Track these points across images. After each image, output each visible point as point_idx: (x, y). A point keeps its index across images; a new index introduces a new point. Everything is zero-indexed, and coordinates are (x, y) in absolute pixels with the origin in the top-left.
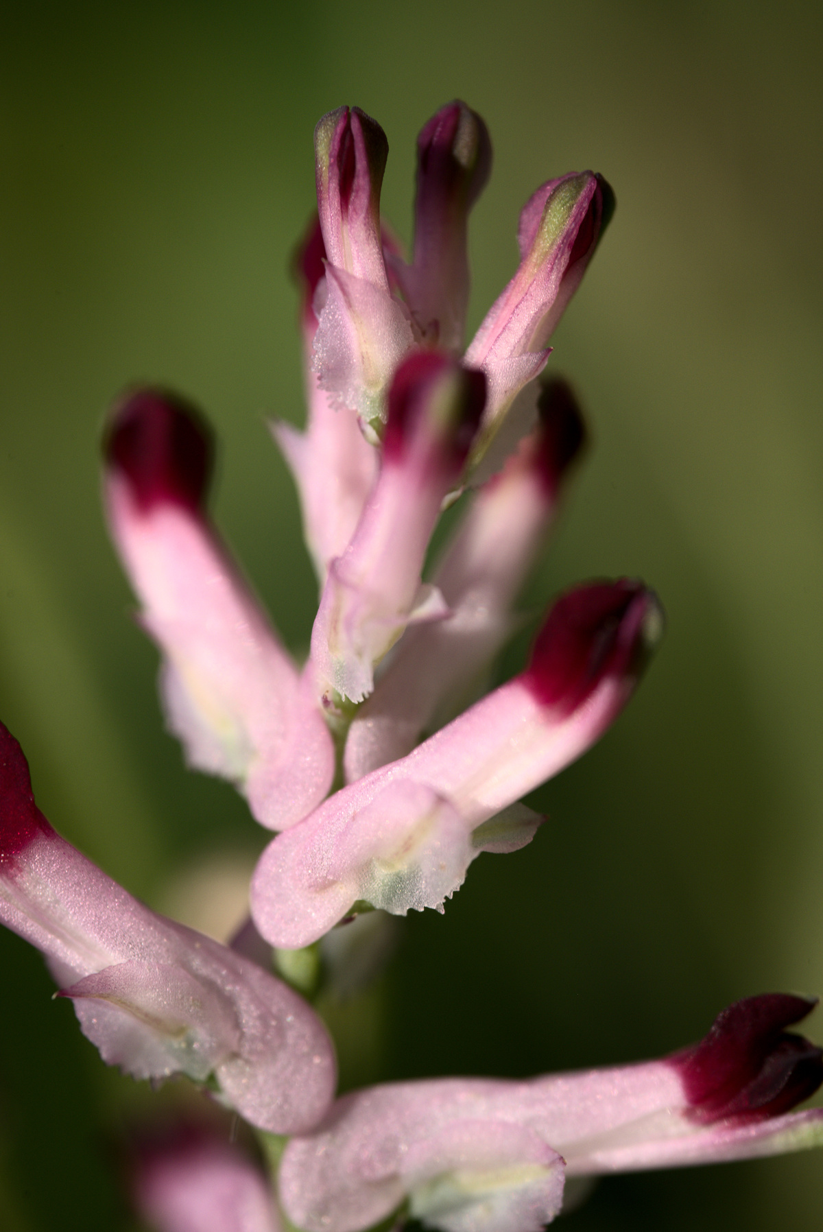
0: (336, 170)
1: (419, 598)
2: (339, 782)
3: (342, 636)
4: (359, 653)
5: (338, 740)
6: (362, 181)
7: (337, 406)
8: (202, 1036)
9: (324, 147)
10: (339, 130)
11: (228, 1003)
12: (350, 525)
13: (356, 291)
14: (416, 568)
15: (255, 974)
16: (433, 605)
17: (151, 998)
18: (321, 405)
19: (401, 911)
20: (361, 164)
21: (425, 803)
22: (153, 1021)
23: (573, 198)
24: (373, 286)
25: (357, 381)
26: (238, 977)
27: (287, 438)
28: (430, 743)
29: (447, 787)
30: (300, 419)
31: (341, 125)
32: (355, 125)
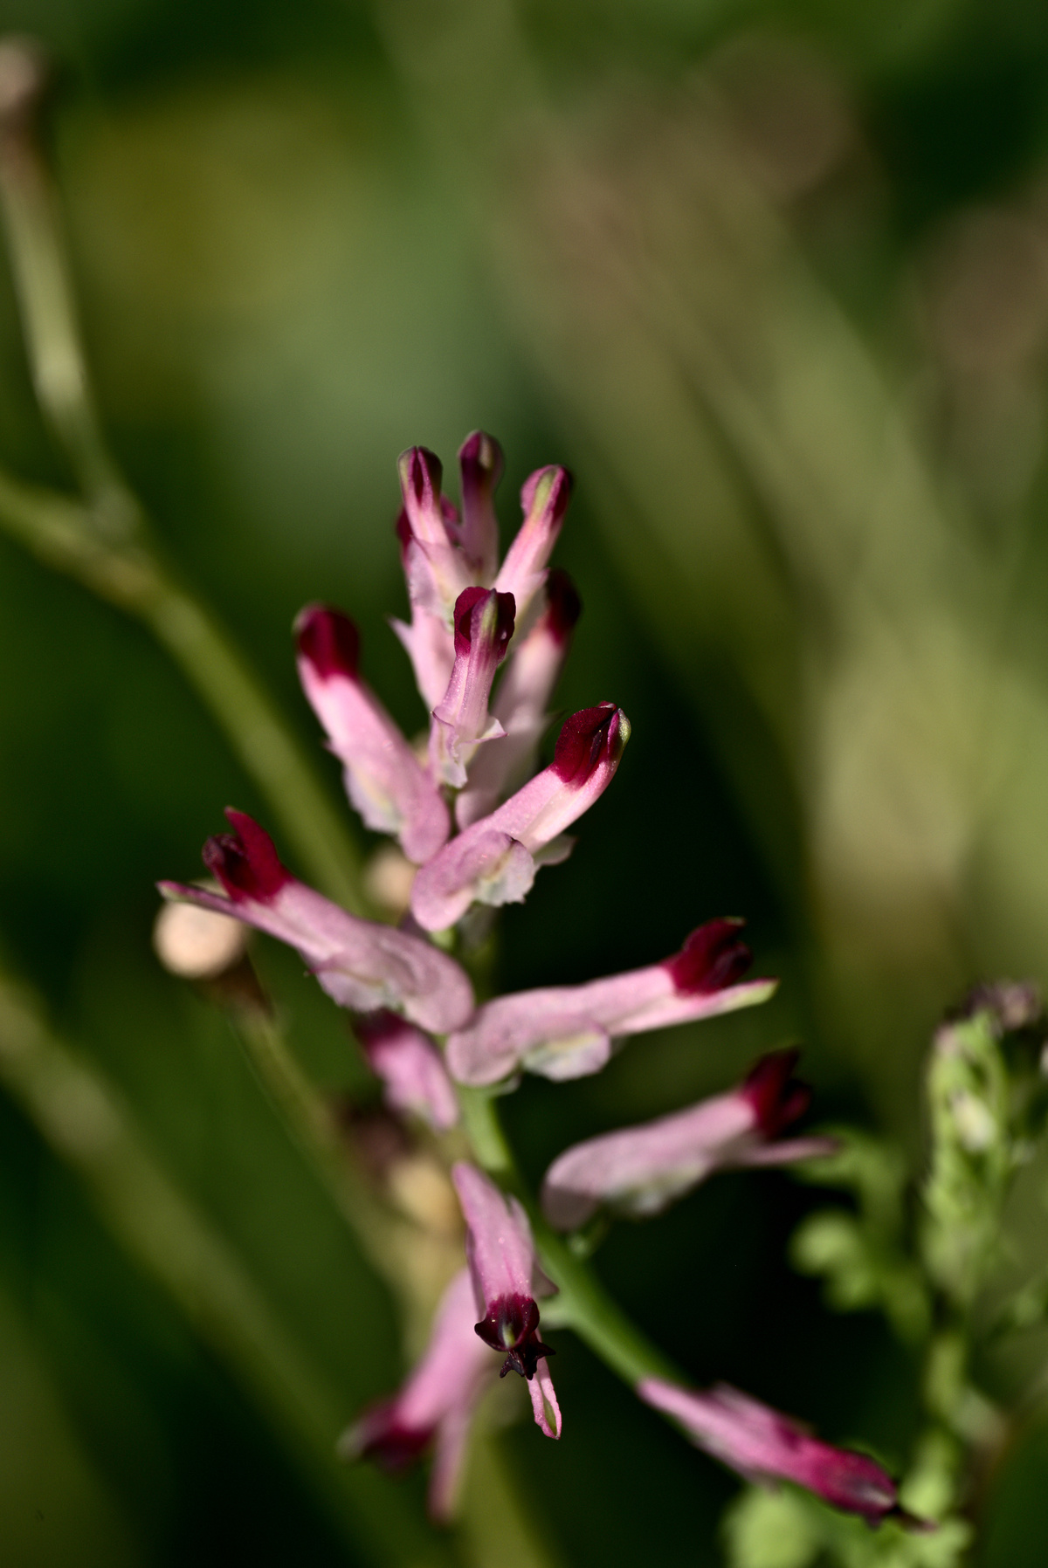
0: (413, 483)
1: (488, 726)
2: (454, 832)
3: (446, 751)
4: (456, 762)
5: (451, 807)
6: (428, 489)
7: (428, 614)
8: (392, 985)
9: (404, 471)
10: (411, 461)
11: (406, 967)
12: (444, 681)
13: (431, 551)
14: (484, 708)
15: (418, 946)
16: (496, 730)
17: (362, 967)
18: (419, 611)
19: (497, 902)
20: (426, 480)
21: (504, 844)
22: (365, 980)
23: (551, 481)
24: (439, 545)
25: (438, 600)
26: (409, 949)
27: (400, 628)
28: (505, 807)
29: (515, 833)
30: (408, 618)
31: (413, 457)
32: (421, 458)
